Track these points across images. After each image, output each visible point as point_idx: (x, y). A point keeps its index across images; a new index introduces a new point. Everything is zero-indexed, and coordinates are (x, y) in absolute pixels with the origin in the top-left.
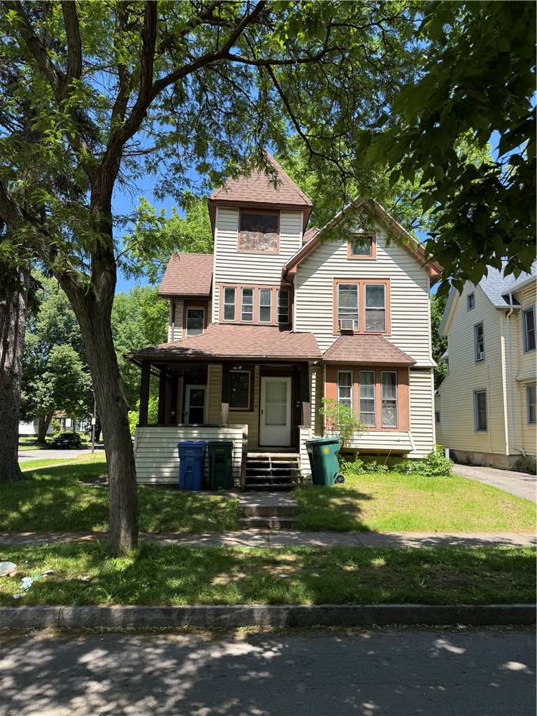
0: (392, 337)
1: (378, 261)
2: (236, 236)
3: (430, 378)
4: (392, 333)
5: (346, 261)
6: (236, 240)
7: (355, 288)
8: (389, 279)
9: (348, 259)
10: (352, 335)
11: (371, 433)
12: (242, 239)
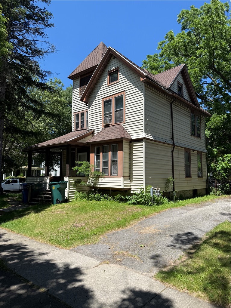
0: (126, 124)
1: (120, 82)
2: (79, 90)
3: (143, 145)
4: (126, 122)
5: (107, 87)
6: (79, 92)
7: (110, 101)
8: (124, 91)
9: (108, 86)
10: (109, 127)
11: (106, 179)
12: (81, 90)
